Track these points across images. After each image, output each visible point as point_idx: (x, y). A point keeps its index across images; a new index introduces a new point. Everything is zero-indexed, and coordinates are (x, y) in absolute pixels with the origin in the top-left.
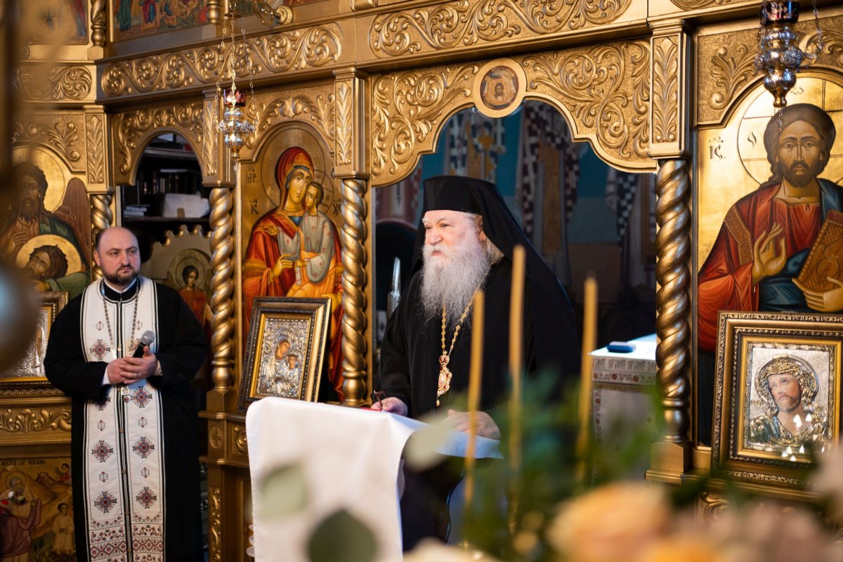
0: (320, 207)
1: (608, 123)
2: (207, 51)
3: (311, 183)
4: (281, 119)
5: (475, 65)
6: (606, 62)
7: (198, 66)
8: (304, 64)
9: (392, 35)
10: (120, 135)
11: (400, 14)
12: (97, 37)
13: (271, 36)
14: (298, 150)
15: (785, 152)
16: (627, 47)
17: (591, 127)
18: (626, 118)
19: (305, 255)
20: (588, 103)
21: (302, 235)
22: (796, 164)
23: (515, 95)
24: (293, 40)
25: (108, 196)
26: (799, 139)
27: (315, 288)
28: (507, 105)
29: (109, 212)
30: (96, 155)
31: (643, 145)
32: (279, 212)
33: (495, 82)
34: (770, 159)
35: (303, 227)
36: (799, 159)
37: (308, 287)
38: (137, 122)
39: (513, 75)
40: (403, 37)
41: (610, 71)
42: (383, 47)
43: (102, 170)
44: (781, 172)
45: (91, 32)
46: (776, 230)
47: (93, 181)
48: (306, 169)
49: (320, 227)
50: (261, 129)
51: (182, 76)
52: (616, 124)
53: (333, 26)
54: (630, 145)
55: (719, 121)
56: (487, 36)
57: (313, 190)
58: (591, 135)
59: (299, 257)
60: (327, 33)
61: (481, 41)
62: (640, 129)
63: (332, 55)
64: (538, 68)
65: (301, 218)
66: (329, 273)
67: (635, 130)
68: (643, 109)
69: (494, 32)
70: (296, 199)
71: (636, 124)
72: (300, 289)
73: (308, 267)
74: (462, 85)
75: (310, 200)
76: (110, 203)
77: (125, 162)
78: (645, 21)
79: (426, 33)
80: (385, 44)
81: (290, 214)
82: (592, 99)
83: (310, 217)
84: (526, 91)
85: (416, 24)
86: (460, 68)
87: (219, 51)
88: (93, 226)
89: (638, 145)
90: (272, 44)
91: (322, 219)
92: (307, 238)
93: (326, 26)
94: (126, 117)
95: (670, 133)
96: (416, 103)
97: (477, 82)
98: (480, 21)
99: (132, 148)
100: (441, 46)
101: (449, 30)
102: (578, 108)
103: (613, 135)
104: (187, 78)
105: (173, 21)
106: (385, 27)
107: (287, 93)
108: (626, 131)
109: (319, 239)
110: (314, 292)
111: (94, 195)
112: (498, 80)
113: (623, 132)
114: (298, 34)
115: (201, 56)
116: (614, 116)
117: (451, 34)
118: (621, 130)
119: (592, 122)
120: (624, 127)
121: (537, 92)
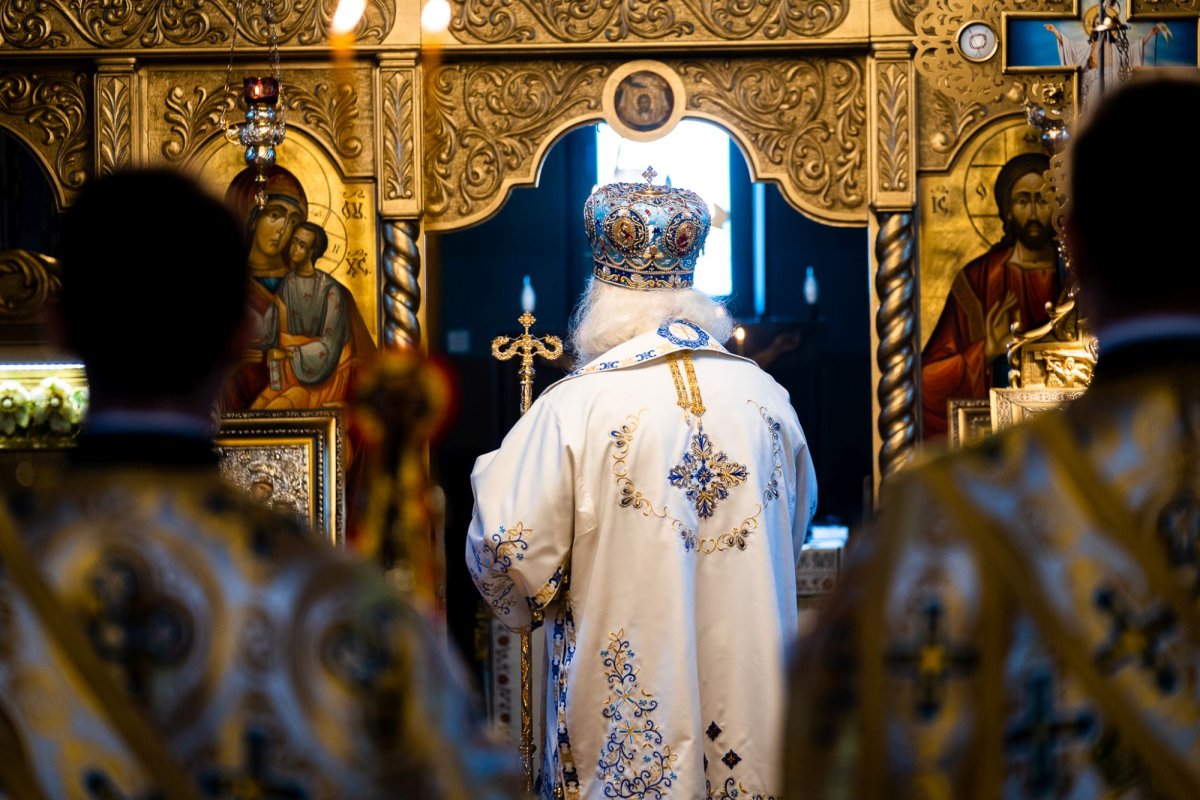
0: (319, 263)
1: (803, 161)
5: (605, 65)
6: (799, 81)
15: (1018, 208)
16: (827, 65)
17: (780, 163)
18: (827, 155)
19: (288, 339)
20: (775, 133)
21: (283, 308)
22: (1030, 222)
23: (668, 112)
26: (1033, 195)
27: (309, 393)
28: (655, 126)
31: (850, 191)
33: (637, 92)
34: (1002, 215)
35: (285, 295)
36: (1034, 217)
37: (294, 393)
39: (664, 85)
40: (504, 16)
41: (805, 94)
42: (470, 27)
44: (1014, 232)
46: (1011, 300)
49: (321, 294)
51: (46, 30)
52: (813, 162)
54: (834, 190)
55: (946, 168)
56: (643, 32)
58: (782, 176)
59: (277, 344)
61: (632, 36)
62: (845, 171)
64: (702, 79)
65: (280, 281)
66: (340, 369)
67: (840, 172)
68: (849, 145)
69: (653, 27)
70: (269, 248)
71: (840, 164)
72: (279, 396)
73: (297, 360)
74: (583, 92)
75: (299, 252)
79: (546, 15)
80: (474, 23)
81: (259, 274)
82: (781, 128)
83: (301, 280)
84: (687, 109)
86: (580, 67)
89: (843, 191)
91: (325, 282)
92: (292, 313)
95: (900, 180)
96: (505, 111)
97: (609, 91)
98: (631, 9)
100: (570, 38)
101: (583, 15)
102: (761, 136)
103: (809, 176)
108: (827, 172)
109: (319, 316)
110: (309, 400)
112: (642, 90)
113: (823, 173)
116: (812, 152)
117: (584, 21)
118: (819, 171)
119: (782, 156)
120: (824, 167)
121: (701, 111)
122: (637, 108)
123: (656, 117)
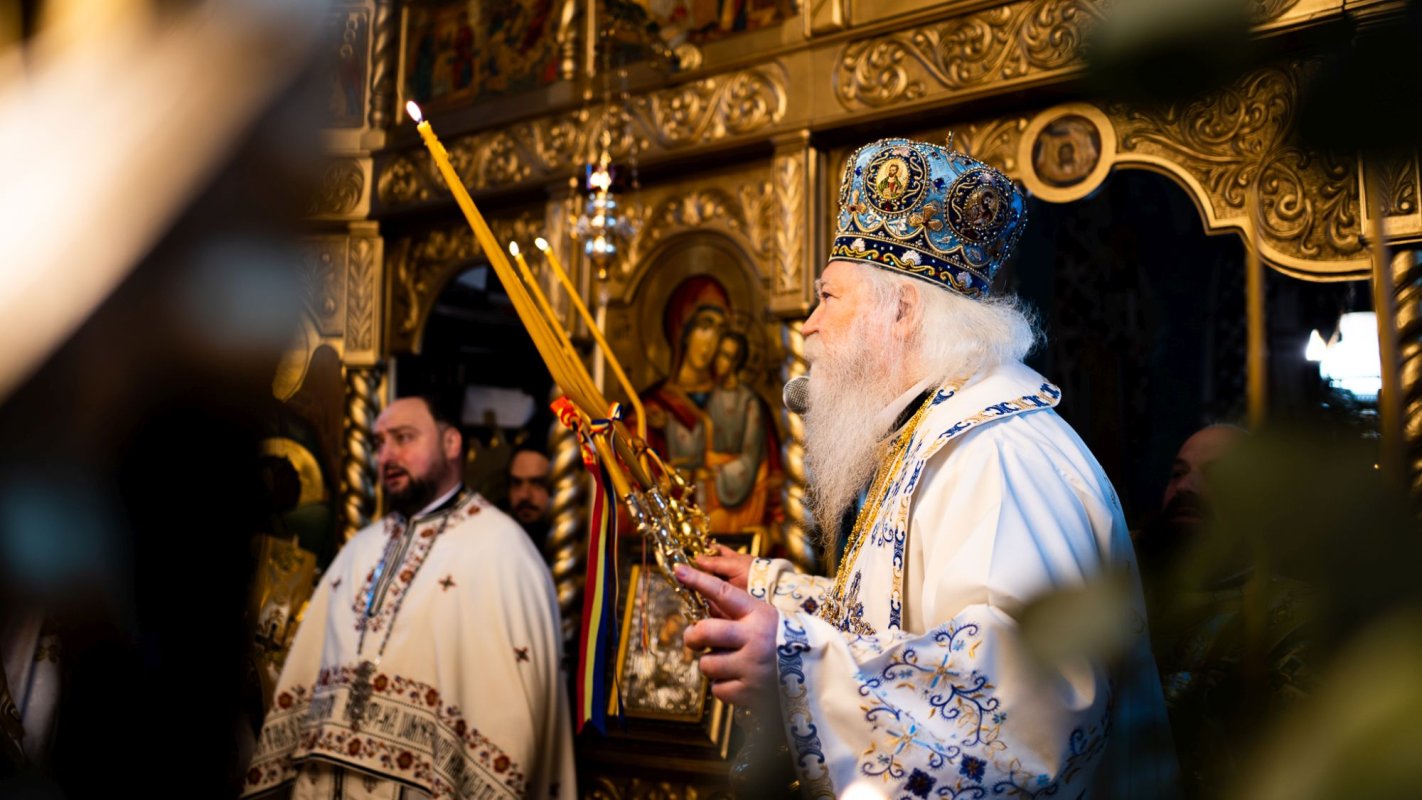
0: (742, 375)
1: (1274, 197)
2: (556, 123)
3: (725, 332)
4: (676, 228)
5: (1021, 116)
6: (1263, 95)
7: (540, 148)
8: (720, 131)
9: (874, 73)
10: (403, 273)
11: (887, 39)
12: (378, 116)
13: (663, 92)
14: (704, 280)
17: (1240, 205)
18: (1307, 187)
19: (713, 458)
20: (1233, 167)
21: (709, 424)
23: (1095, 162)
24: (704, 95)
25: (375, 373)
27: (730, 516)
28: (1079, 180)
29: (375, 399)
30: (362, 303)
31: (1344, 231)
32: (670, 387)
33: (1058, 142)
35: (711, 410)
37: (717, 515)
38: (431, 250)
39: (1090, 129)
40: (894, 75)
41: (1272, 109)
42: (860, 94)
43: (369, 327)
45: (367, 108)
47: (354, 345)
48: (719, 310)
49: (741, 408)
50: (642, 247)
51: (513, 165)
52: (1287, 198)
53: (774, 68)
54: (1319, 232)
56: (1044, 61)
57: (730, 346)
58: (1243, 221)
59: (703, 464)
60: (762, 78)
61: (1034, 70)
62: (1335, 205)
63: (770, 112)
64: (1137, 115)
65: (708, 396)
66: (757, 490)
67: (1326, 206)
69: (1056, 54)
70: (699, 362)
71: (1329, 197)
74: (998, 151)
75: (724, 364)
76: (378, 384)
77: (407, 315)
78: (1340, 10)
79: (936, 64)
80: (862, 89)
81: (689, 389)
82: (1240, 159)
83: (725, 393)
84: (1117, 152)
85: (917, 51)
86: (994, 125)
87: (577, 123)
88: (347, 423)
89: (1333, 231)
90: (665, 103)
91: (745, 395)
92: (718, 430)
93: (761, 68)
94: (414, 244)
95: (1402, 200)
97: (1026, 145)
98: (1033, 38)
99: (420, 294)
100: (961, 84)
101: (977, 56)
102: (1215, 173)
103: (1283, 217)
104: (520, 169)
105: (500, 83)
106: (862, 61)
107: (687, 186)
108: (1309, 208)
109: (740, 430)
110: (730, 524)
111: (354, 370)
112: (1063, 138)
113: (1303, 210)
114: (710, 84)
115: (546, 132)
116: (1285, 185)
117: (980, 63)
118: (1298, 207)
119: (1243, 197)
120: (1304, 203)
121: (1138, 152)
122: (1057, 159)
123: (1081, 168)
